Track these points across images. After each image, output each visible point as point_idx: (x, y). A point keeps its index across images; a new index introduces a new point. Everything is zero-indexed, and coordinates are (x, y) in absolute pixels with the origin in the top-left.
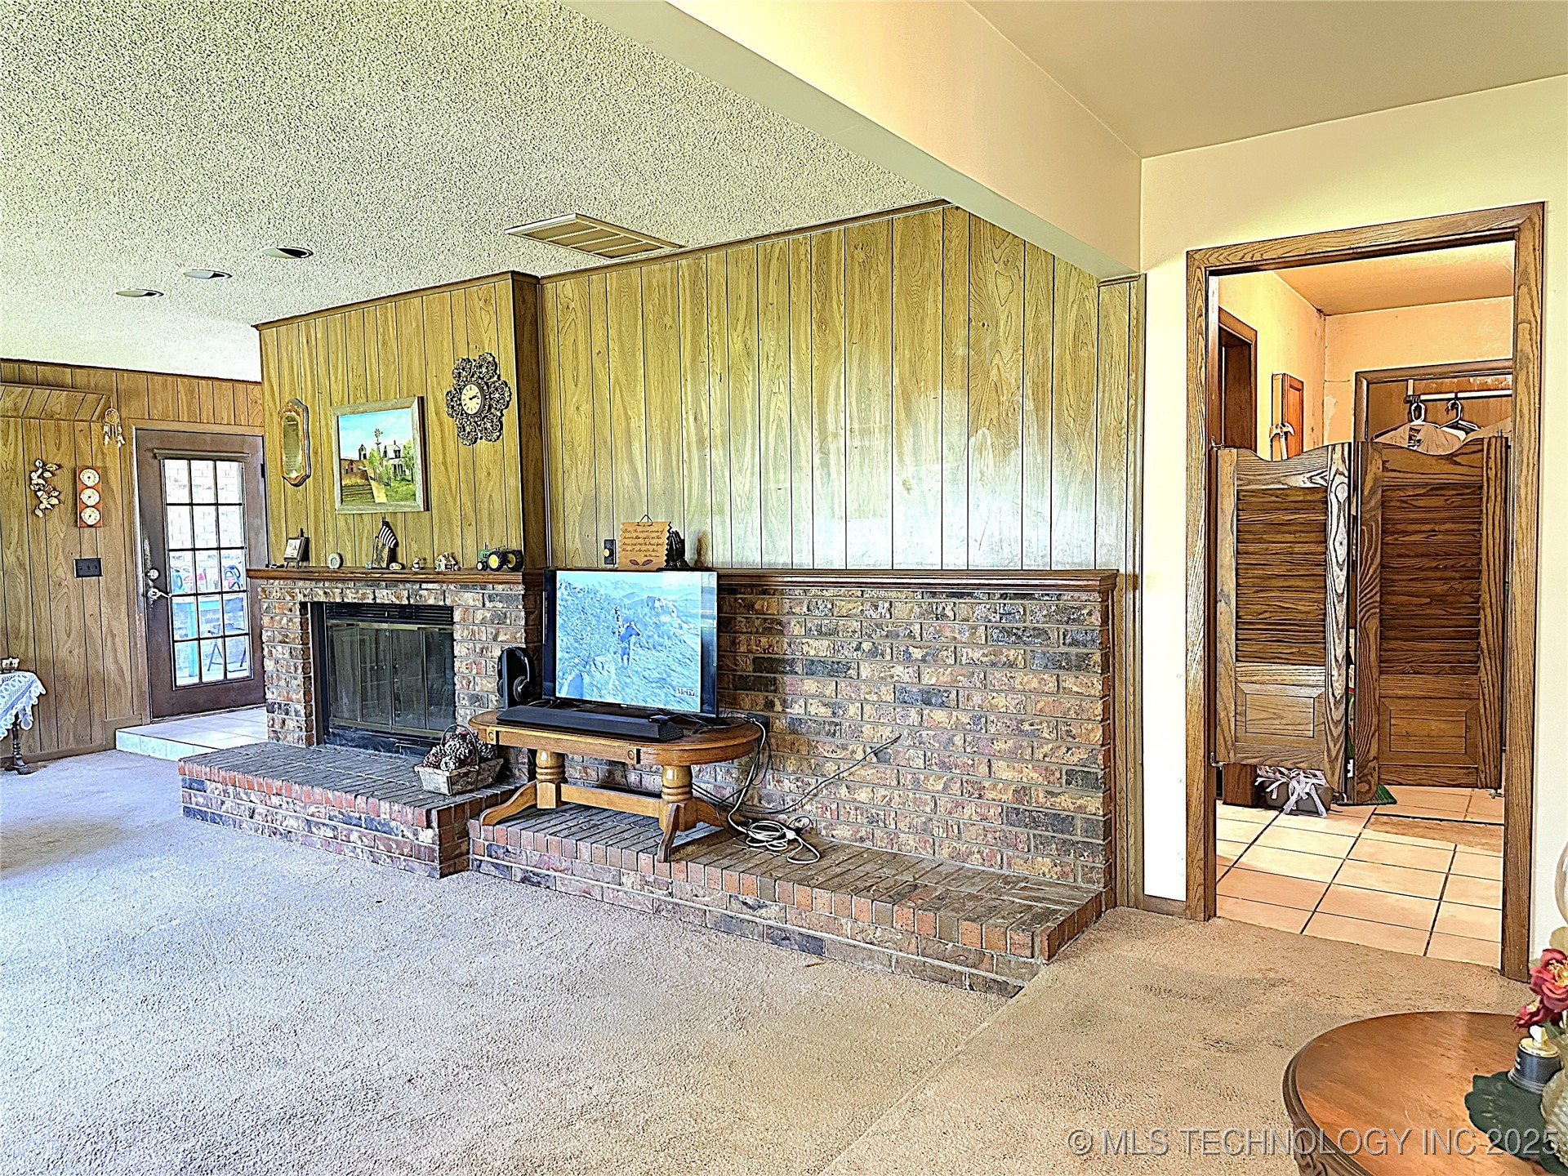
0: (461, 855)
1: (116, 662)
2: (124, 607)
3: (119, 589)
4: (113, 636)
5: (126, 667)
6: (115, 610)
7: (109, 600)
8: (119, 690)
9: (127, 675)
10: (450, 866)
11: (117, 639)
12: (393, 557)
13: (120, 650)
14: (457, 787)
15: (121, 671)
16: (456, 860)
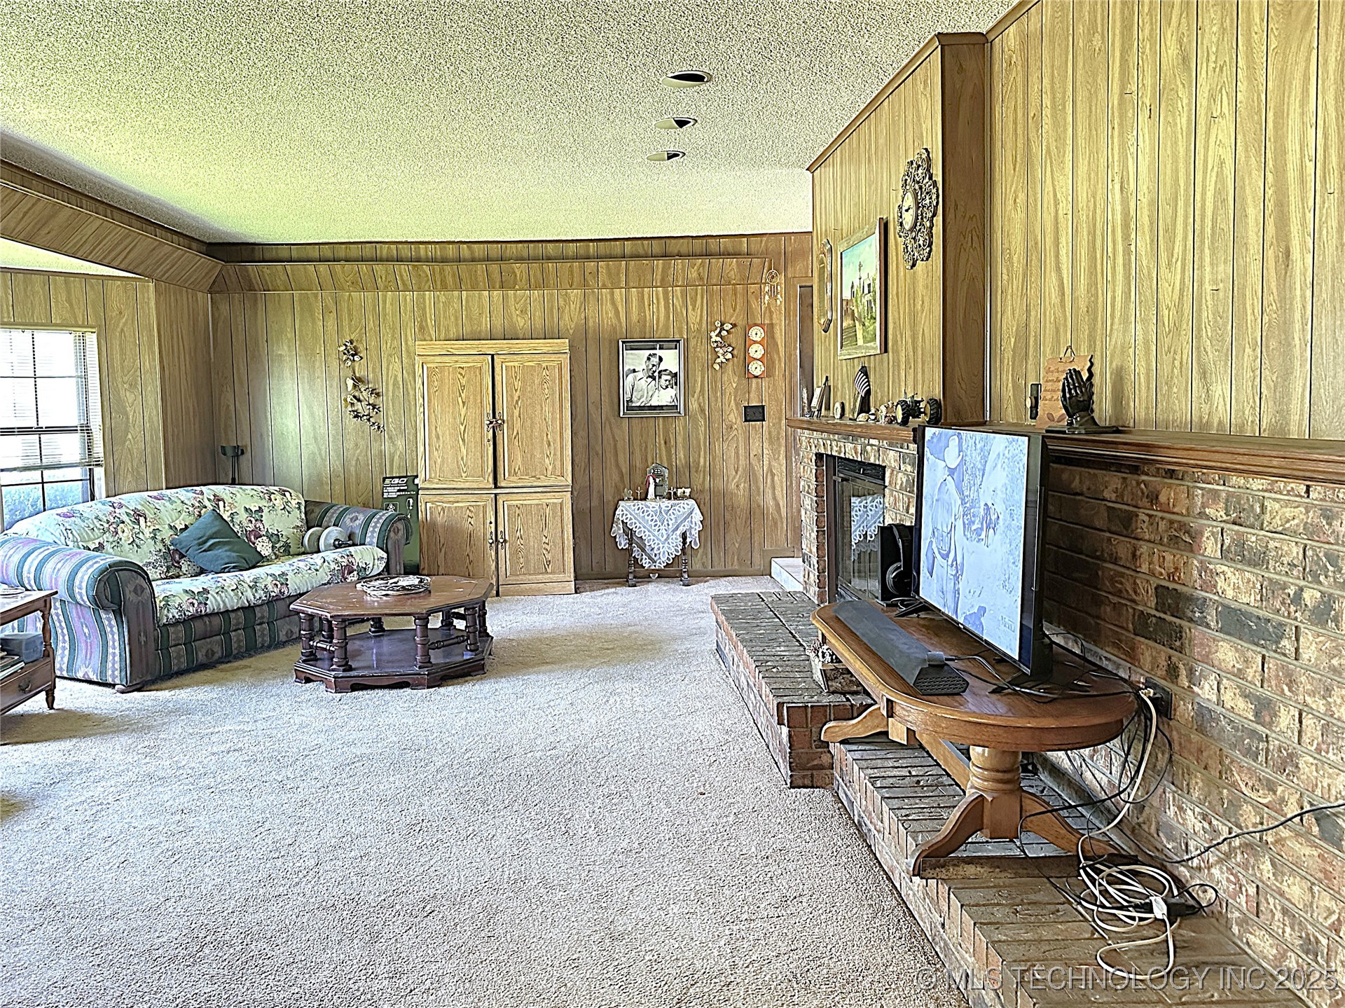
0: (821, 767)
1: (775, 498)
2: (783, 449)
3: (779, 433)
4: (773, 475)
5: (782, 503)
6: (775, 452)
7: (771, 443)
8: (776, 524)
9: (783, 511)
10: (804, 777)
11: (776, 478)
12: (865, 407)
13: (778, 489)
14: (835, 685)
15: (778, 505)
16: (815, 773)
